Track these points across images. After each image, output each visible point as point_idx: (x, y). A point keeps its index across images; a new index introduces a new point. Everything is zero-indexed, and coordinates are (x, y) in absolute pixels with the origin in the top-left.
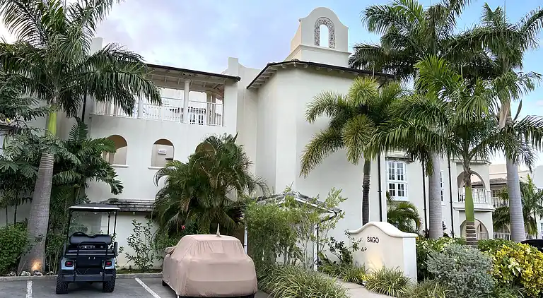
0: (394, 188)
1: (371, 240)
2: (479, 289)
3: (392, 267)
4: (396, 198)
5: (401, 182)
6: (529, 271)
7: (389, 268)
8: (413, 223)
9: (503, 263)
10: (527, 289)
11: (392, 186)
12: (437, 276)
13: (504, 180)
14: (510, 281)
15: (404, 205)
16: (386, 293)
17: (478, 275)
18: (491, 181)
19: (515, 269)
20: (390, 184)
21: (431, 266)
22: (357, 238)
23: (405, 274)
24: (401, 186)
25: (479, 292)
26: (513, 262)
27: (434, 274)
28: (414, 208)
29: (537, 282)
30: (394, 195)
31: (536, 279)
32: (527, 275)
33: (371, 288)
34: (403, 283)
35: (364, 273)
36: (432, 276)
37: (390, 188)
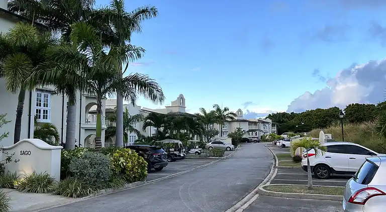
0: (40, 113)
1: (23, 153)
2: (102, 178)
3: (41, 171)
4: (42, 120)
5: (46, 108)
6: (130, 164)
7: (38, 173)
8: (54, 139)
9: (117, 160)
10: (127, 175)
11: (38, 111)
12: (77, 174)
13: (112, 109)
14: (119, 172)
15: (47, 126)
16: (35, 192)
17: (102, 170)
18: (106, 109)
19: (123, 164)
20: (37, 110)
21: (72, 168)
22: (10, 153)
23: (52, 176)
24: (45, 112)
25: (103, 180)
26: (122, 160)
27: (74, 173)
28: (55, 128)
29: (133, 170)
30: (39, 118)
31: (133, 168)
32: (128, 167)
33: (23, 190)
34: (50, 182)
35: (15, 179)
36: (72, 174)
37: (37, 112)
